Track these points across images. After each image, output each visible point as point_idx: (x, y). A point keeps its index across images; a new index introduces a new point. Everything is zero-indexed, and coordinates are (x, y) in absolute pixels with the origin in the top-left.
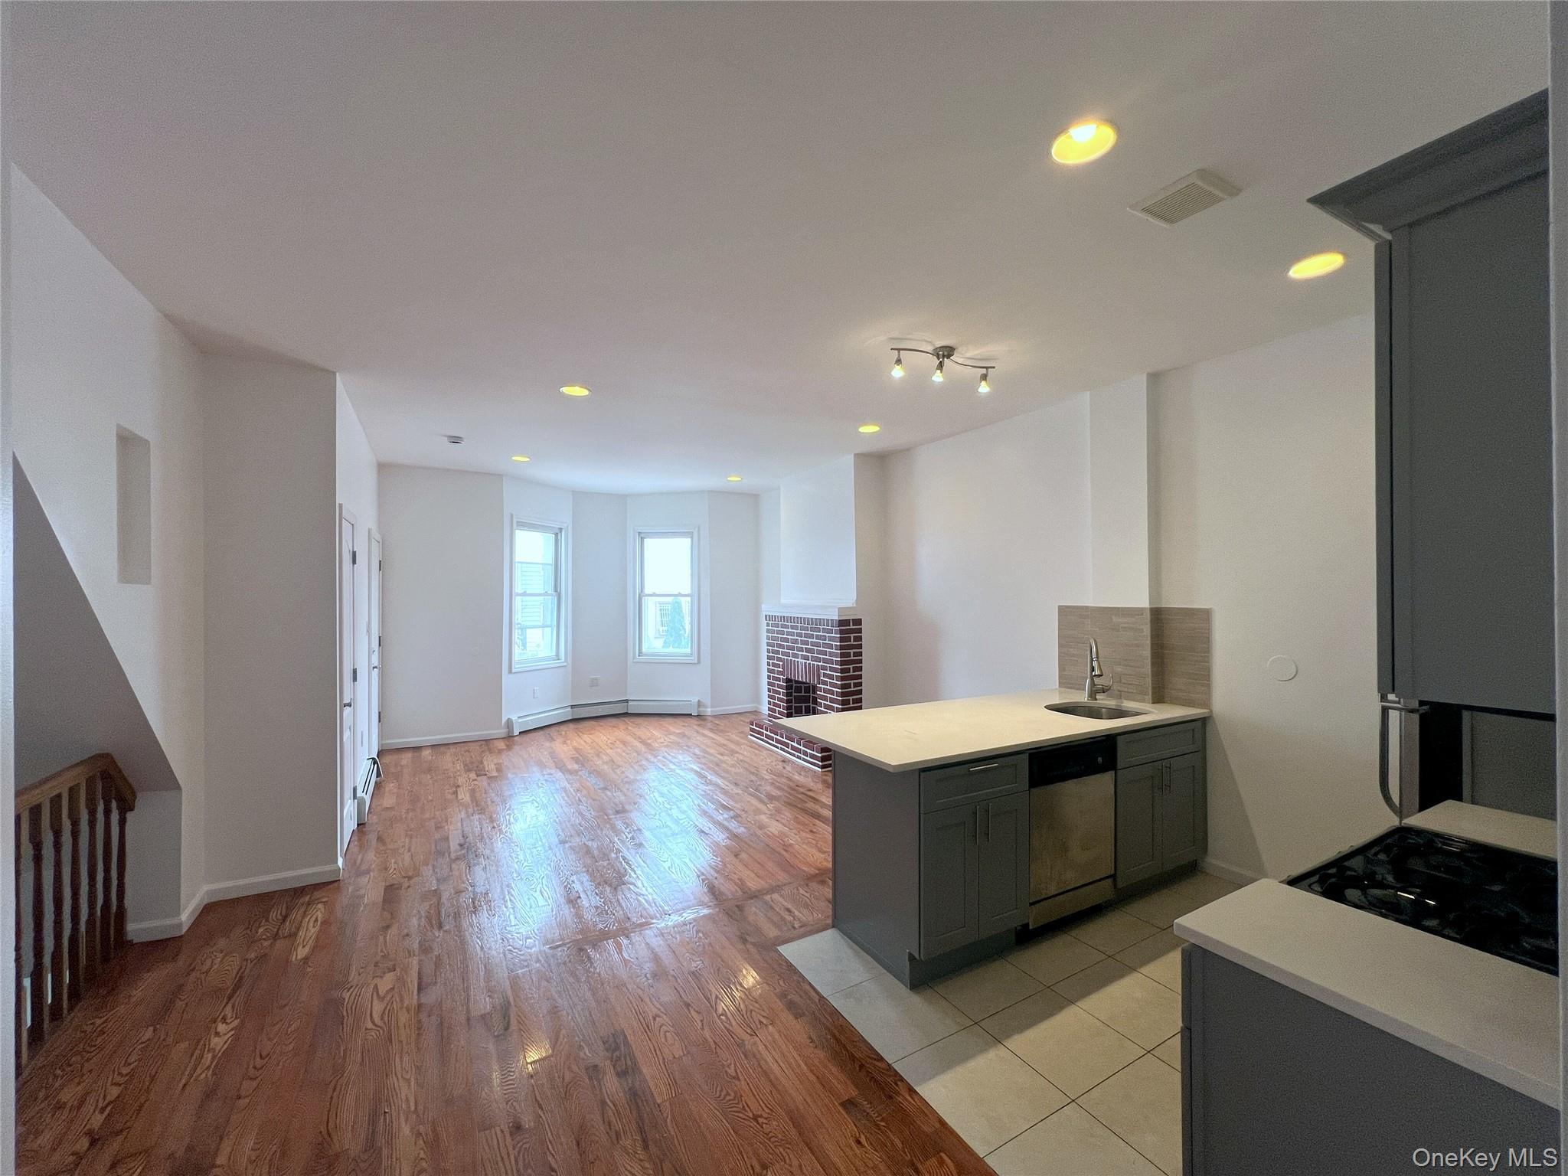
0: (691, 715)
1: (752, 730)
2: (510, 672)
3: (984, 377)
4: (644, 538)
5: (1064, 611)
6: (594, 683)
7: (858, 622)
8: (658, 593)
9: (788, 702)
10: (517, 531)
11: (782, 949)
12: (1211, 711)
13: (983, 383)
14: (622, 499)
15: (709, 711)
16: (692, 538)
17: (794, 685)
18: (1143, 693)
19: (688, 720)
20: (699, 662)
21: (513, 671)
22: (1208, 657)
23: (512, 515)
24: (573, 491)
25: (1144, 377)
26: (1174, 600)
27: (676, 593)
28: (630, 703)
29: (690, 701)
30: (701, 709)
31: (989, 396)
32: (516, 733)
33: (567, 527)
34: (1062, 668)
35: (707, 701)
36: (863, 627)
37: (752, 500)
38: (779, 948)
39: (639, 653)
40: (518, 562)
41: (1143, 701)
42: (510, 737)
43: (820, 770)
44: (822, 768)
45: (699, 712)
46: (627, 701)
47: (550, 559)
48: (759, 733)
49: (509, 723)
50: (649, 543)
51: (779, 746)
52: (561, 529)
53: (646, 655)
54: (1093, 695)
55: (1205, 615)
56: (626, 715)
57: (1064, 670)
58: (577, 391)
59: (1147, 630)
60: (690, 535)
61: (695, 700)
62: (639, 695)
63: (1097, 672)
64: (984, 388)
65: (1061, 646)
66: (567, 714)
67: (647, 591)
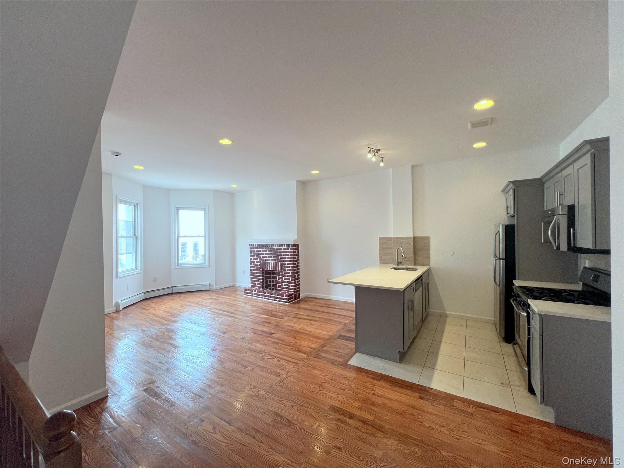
0: (206, 290)
1: (245, 293)
2: (117, 277)
3: (382, 161)
4: (179, 210)
5: (381, 238)
6: (155, 280)
7: (298, 245)
8: (187, 235)
9: (263, 279)
10: (119, 204)
11: (349, 363)
12: (430, 267)
13: (382, 163)
14: (168, 191)
15: (214, 288)
16: (205, 211)
17: (265, 272)
18: (411, 263)
19: (205, 292)
20: (209, 266)
21: (119, 276)
22: (429, 251)
23: (117, 196)
24: (143, 186)
25: (411, 166)
26: (419, 234)
27: (197, 236)
28: (174, 288)
29: (206, 284)
30: (211, 287)
31: (383, 167)
32: (121, 309)
33: (141, 203)
34: (381, 257)
35: (213, 283)
36: (300, 247)
37: (231, 194)
38: (348, 363)
39: (178, 264)
40: (120, 221)
41: (411, 265)
42: (118, 311)
43: (288, 304)
44: (289, 303)
45: (210, 288)
46: (172, 287)
47: (132, 219)
48: (250, 293)
49: (117, 305)
50: (181, 212)
51: (263, 297)
52: (137, 204)
53: (181, 265)
54: (398, 265)
55: (428, 239)
56: (172, 294)
57: (381, 258)
58: (226, 142)
59: (412, 243)
60: (204, 209)
61: (208, 283)
62: (177, 283)
63: (404, 257)
64: (382, 164)
65: (380, 250)
66: (142, 297)
67: (181, 234)
